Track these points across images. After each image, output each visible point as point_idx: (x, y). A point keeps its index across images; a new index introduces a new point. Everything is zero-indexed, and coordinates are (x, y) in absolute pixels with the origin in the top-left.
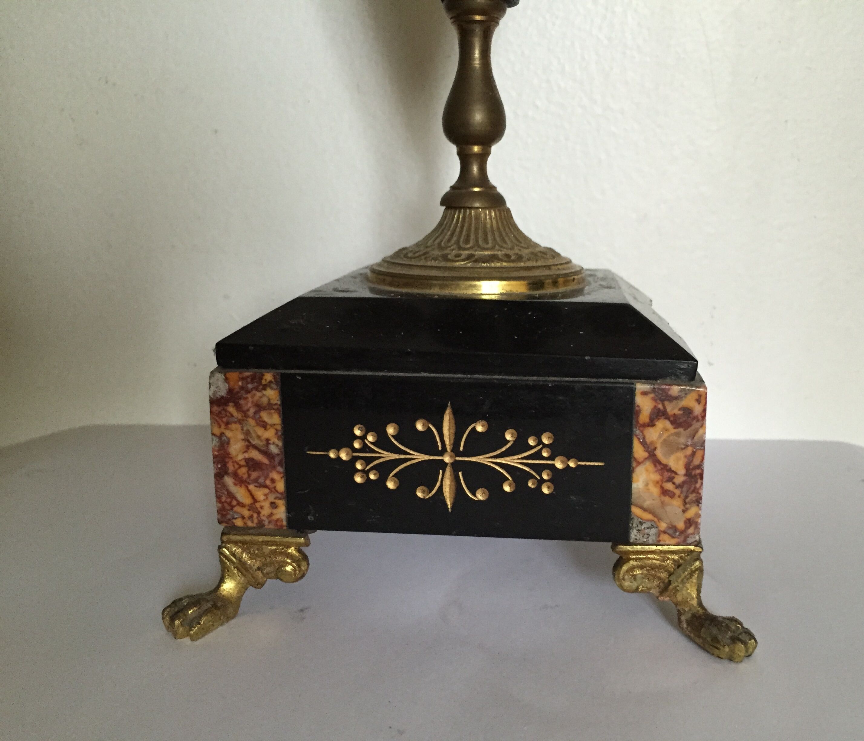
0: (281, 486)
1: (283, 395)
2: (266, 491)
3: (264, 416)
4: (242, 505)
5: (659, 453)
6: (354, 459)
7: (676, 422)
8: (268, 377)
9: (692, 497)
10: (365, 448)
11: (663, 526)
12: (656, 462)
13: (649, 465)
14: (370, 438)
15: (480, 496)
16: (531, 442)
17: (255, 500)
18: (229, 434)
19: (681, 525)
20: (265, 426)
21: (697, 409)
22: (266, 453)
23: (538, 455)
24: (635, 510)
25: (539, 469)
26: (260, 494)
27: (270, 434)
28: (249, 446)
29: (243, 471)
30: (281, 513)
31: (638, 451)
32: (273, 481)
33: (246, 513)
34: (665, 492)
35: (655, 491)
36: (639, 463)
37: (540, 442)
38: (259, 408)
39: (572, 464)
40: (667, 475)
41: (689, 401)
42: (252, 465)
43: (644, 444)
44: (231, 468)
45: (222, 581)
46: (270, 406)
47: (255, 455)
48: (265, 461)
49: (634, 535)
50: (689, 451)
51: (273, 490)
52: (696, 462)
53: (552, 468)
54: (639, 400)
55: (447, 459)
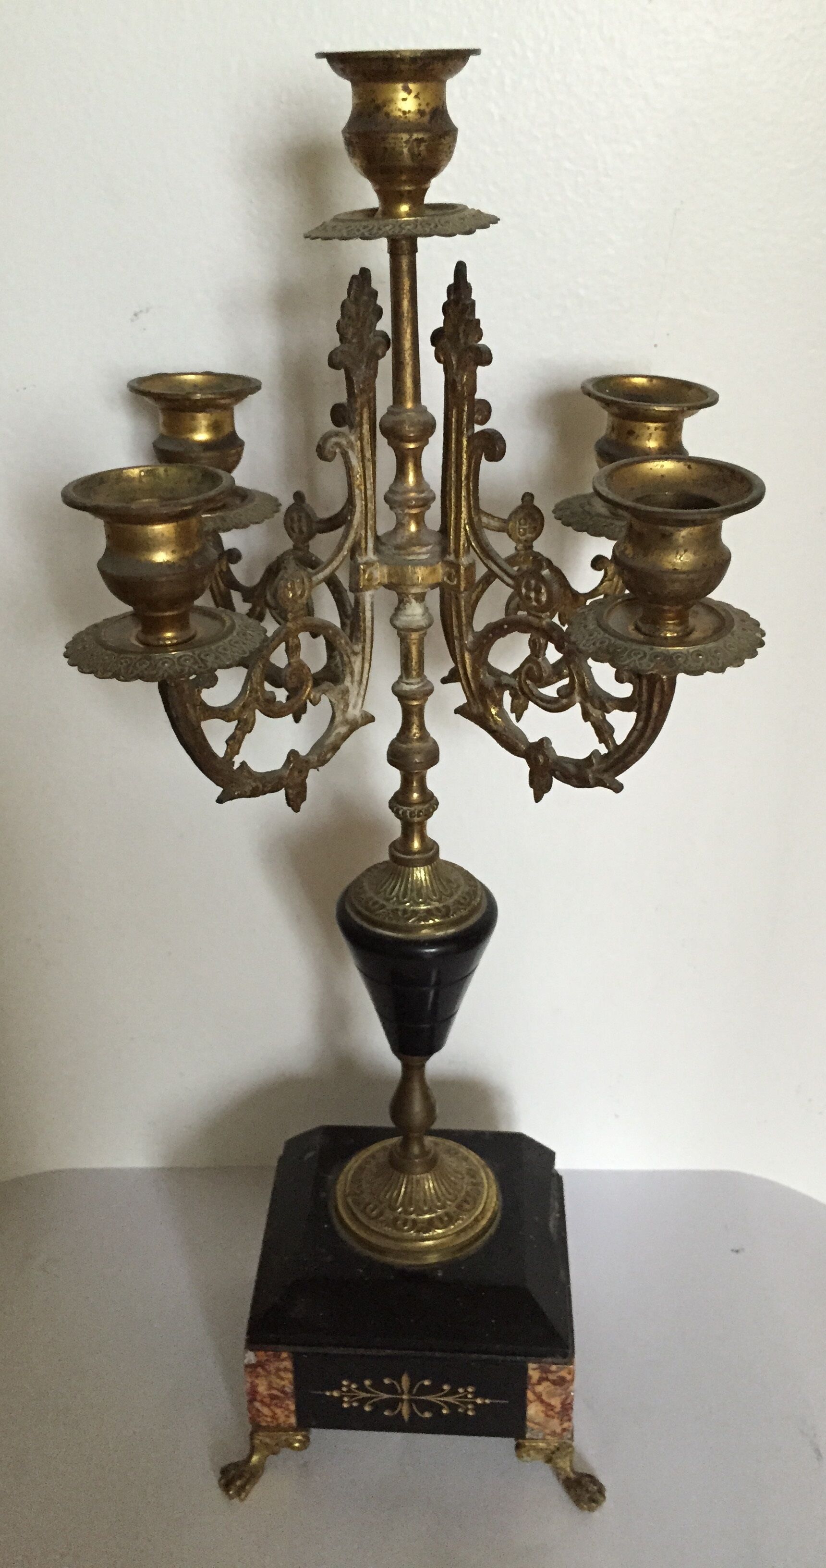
0: (293, 1407)
1: (295, 1365)
2: (282, 1409)
3: (282, 1374)
4: (266, 1416)
5: (544, 1397)
6: (341, 1397)
7: (554, 1383)
8: (284, 1355)
9: (566, 1418)
10: (349, 1391)
11: (548, 1431)
12: (542, 1402)
13: (537, 1403)
14: (354, 1386)
15: (427, 1415)
16: (461, 1390)
17: (275, 1414)
18: (257, 1381)
19: (558, 1430)
20: (282, 1379)
21: (569, 1377)
22: (283, 1392)
23: (466, 1397)
24: (528, 1424)
25: (466, 1403)
26: (278, 1411)
27: (286, 1383)
28: (270, 1387)
29: (267, 1400)
30: (293, 1420)
31: (530, 1395)
32: (288, 1405)
33: (269, 1419)
34: (547, 1416)
35: (542, 1415)
36: (531, 1402)
37: (466, 1391)
38: (278, 1370)
39: (487, 1401)
40: (549, 1407)
41: (563, 1373)
42: (273, 1397)
43: (534, 1393)
44: (259, 1398)
45: (251, 1457)
46: (285, 1370)
47: (275, 1392)
48: (282, 1395)
49: (528, 1435)
50: (564, 1397)
51: (288, 1409)
52: (569, 1401)
53: (475, 1404)
54: (531, 1372)
55: (405, 1397)
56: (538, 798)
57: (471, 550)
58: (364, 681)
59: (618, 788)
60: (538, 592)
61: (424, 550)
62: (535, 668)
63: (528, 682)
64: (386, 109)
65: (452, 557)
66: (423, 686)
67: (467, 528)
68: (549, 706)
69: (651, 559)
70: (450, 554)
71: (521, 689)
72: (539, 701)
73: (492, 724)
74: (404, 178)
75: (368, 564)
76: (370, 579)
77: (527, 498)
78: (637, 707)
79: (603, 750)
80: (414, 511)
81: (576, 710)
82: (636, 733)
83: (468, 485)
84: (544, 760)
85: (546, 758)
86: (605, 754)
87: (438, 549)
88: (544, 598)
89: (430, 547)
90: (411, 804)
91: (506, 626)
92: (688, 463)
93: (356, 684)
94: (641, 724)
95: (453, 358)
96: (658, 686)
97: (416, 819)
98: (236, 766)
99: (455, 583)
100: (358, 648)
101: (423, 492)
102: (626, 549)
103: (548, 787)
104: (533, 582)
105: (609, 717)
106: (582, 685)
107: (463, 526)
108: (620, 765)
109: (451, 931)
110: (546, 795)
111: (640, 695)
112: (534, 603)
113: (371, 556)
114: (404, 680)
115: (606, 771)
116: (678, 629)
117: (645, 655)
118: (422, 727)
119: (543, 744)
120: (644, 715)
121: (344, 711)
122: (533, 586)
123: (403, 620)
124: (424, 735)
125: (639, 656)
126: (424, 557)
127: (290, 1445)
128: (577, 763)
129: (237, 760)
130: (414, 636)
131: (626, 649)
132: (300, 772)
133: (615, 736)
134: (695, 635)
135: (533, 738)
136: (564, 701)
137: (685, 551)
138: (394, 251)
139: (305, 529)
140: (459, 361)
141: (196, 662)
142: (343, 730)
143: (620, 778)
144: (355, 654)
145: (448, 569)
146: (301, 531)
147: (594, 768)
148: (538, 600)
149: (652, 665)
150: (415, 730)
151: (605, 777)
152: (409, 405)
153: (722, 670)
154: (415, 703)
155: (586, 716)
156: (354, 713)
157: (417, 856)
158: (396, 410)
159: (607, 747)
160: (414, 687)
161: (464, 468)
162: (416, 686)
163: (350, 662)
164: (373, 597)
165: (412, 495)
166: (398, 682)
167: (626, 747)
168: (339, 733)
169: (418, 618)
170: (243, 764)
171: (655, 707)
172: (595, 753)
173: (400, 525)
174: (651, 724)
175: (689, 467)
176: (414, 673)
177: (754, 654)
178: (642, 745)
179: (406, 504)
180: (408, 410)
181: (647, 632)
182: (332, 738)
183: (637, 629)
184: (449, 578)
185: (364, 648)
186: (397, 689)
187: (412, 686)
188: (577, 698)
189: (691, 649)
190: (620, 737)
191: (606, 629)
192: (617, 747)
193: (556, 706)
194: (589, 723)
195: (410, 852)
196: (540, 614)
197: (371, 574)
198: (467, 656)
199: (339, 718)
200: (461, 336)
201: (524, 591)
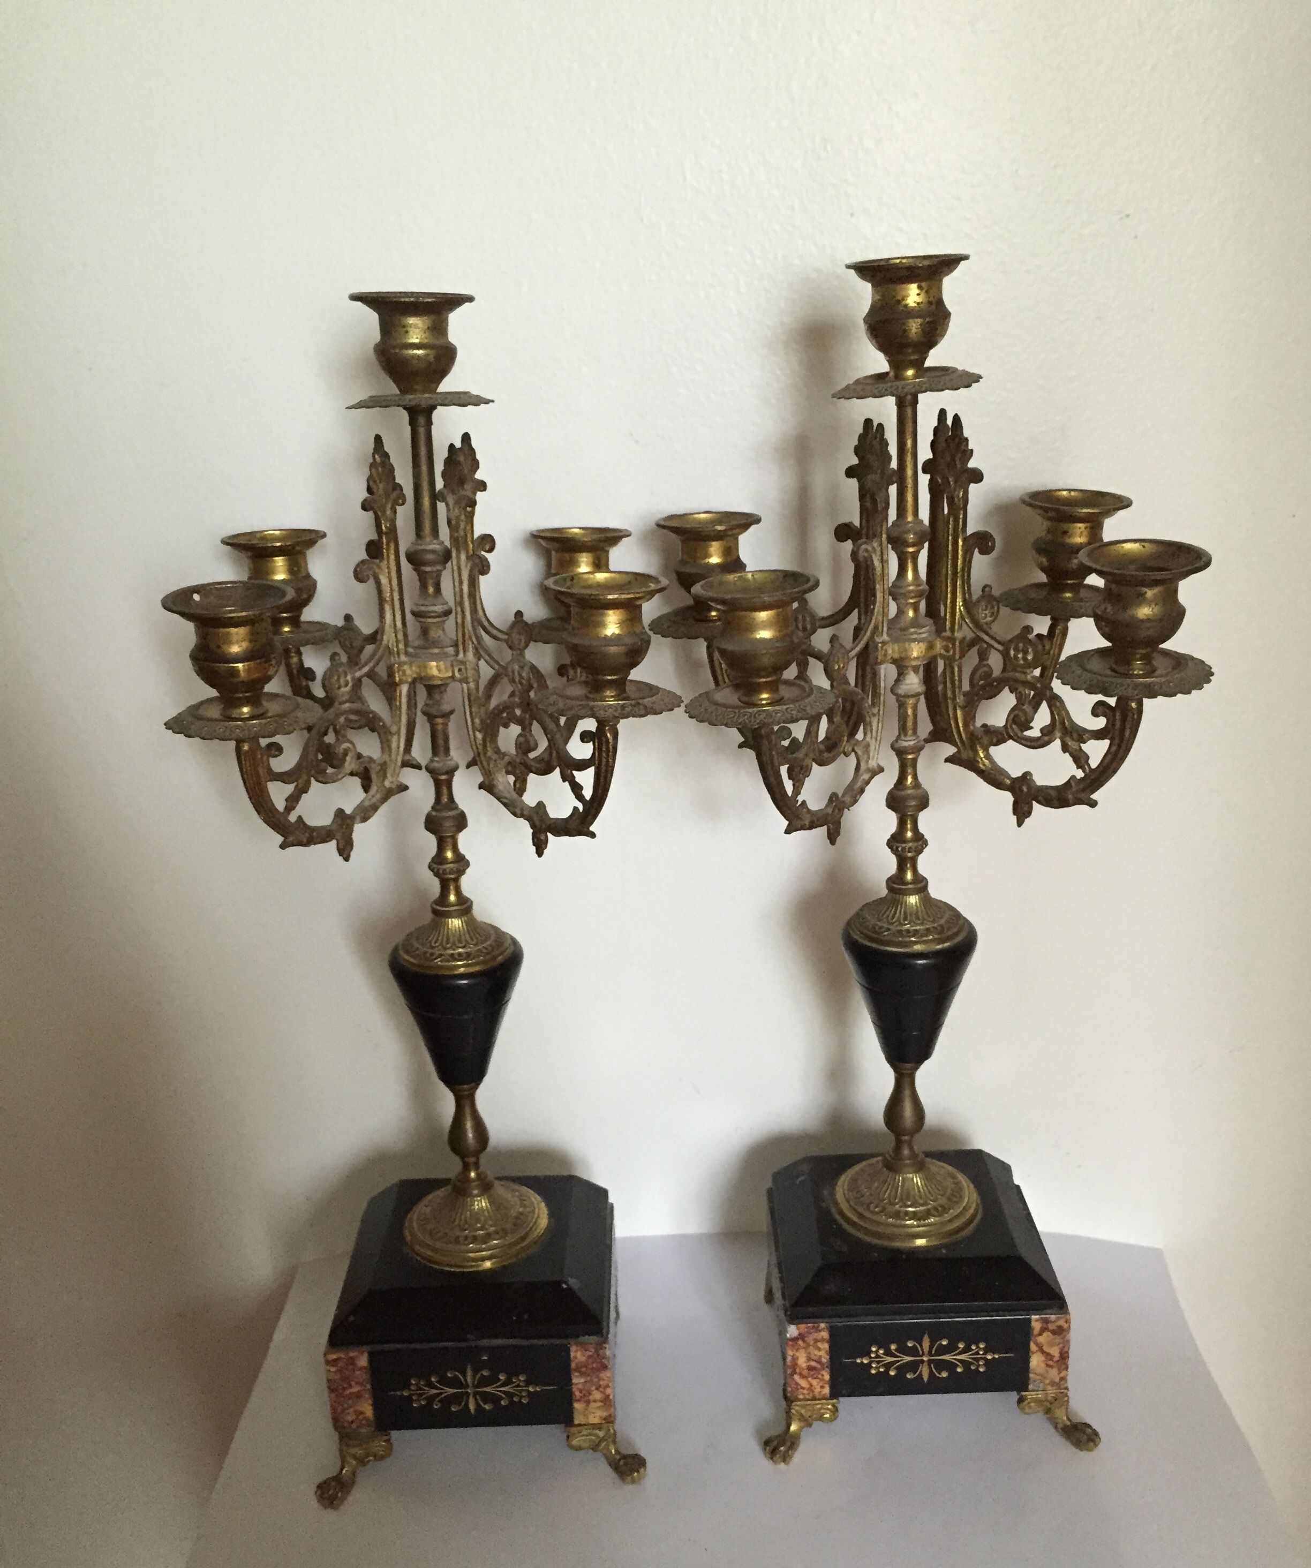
0: (827, 1377)
1: (832, 1335)
2: (818, 1380)
3: (820, 1345)
4: (803, 1388)
5: (1045, 1348)
6: (871, 1363)
7: (1054, 1332)
8: (822, 1325)
9: (1063, 1367)
10: (878, 1356)
11: (1047, 1382)
12: (1043, 1352)
13: (1039, 1354)
14: (881, 1352)
15: (944, 1374)
16: (973, 1347)
17: (811, 1385)
18: (797, 1354)
19: (1057, 1380)
20: (819, 1349)
21: (1066, 1326)
22: (819, 1362)
23: (977, 1353)
24: (1031, 1375)
25: (977, 1360)
26: (814, 1382)
27: (822, 1353)
28: (809, 1359)
29: (805, 1372)
30: (827, 1390)
31: (1033, 1347)
32: (823, 1375)
33: (805, 1392)
34: (1047, 1365)
35: (1043, 1365)
36: (1033, 1353)
37: (978, 1347)
38: (816, 1341)
39: (997, 1356)
40: (1049, 1357)
41: (1061, 1322)
42: (810, 1368)
43: (1037, 1344)
44: (798, 1371)
45: (789, 1427)
46: (823, 1340)
47: (813, 1364)
48: (818, 1366)
49: (1031, 1387)
50: (1061, 1346)
51: (823, 1380)
52: (1066, 1349)
53: (985, 1359)
54: (1034, 1324)
55: (925, 1359)
56: (1020, 824)
57: (964, 626)
58: (879, 738)
59: (1093, 804)
60: (1025, 652)
61: (924, 630)
62: (1020, 714)
63: (1014, 726)
64: (904, 303)
65: (948, 634)
66: (918, 742)
67: (962, 608)
68: (1033, 744)
69: (1130, 612)
70: (945, 631)
71: (1008, 733)
72: (1023, 742)
73: (981, 766)
74: (910, 350)
75: (884, 643)
76: (885, 655)
77: (987, 589)
78: (1111, 735)
79: (1080, 774)
80: (912, 601)
81: (1057, 743)
82: (1109, 756)
83: (963, 576)
84: (1028, 789)
85: (1029, 787)
86: (1082, 778)
87: (933, 628)
88: (1030, 657)
89: (927, 628)
90: (905, 841)
91: (995, 684)
92: (1143, 544)
93: (874, 740)
94: (1114, 748)
95: (951, 479)
96: (1130, 715)
97: (910, 855)
98: (799, 803)
99: (951, 653)
100: (875, 711)
101: (919, 585)
102: (1106, 609)
103: (1028, 813)
104: (1021, 645)
105: (1084, 747)
106: (1063, 723)
107: (958, 607)
108: (1096, 784)
109: (947, 945)
110: (1027, 820)
111: (1113, 725)
112: (1022, 662)
113: (885, 637)
114: (903, 737)
115: (1083, 790)
116: (1147, 667)
117: (1129, 685)
118: (915, 777)
119: (1026, 777)
120: (1117, 741)
121: (867, 762)
122: (1021, 648)
123: (903, 689)
124: (917, 784)
125: (1124, 687)
126: (924, 635)
127: (821, 1418)
128: (1056, 788)
129: (800, 799)
130: (911, 701)
131: (1112, 683)
132: (839, 810)
133: (1090, 762)
134: (1158, 672)
135: (1016, 773)
136: (1046, 738)
137: (1156, 605)
138: (900, 405)
139: (809, 627)
140: (956, 482)
141: (798, 711)
142: (866, 776)
143: (1094, 796)
144: (874, 715)
145: (944, 643)
146: (804, 629)
147: (1074, 789)
148: (1025, 659)
149: (1136, 692)
150: (910, 780)
151: (1082, 795)
152: (910, 519)
153: (1189, 692)
154: (910, 757)
155: (1065, 748)
156: (873, 763)
157: (910, 886)
158: (898, 523)
159: (1084, 771)
160: (912, 743)
161: (960, 562)
162: (913, 742)
163: (870, 722)
164: (885, 669)
165: (911, 588)
166: (896, 741)
167: (1101, 768)
168: (864, 779)
169: (917, 686)
170: (804, 802)
171: (1127, 733)
172: (1073, 777)
173: (901, 612)
174: (1123, 747)
175: (1144, 547)
176: (910, 732)
177: (1209, 681)
178: (1114, 765)
179: (906, 596)
180: (909, 522)
181: (1122, 672)
182: (859, 784)
183: (1113, 670)
184: (947, 651)
185: (879, 710)
186: (897, 746)
187: (908, 742)
188: (1058, 734)
189: (1163, 680)
190: (1094, 763)
191: (1090, 671)
192: (1092, 770)
193: (1039, 743)
194: (1067, 754)
195: (905, 883)
196: (1025, 670)
197: (886, 651)
198: (959, 713)
199: (863, 767)
200: (958, 462)
201: (1012, 653)
